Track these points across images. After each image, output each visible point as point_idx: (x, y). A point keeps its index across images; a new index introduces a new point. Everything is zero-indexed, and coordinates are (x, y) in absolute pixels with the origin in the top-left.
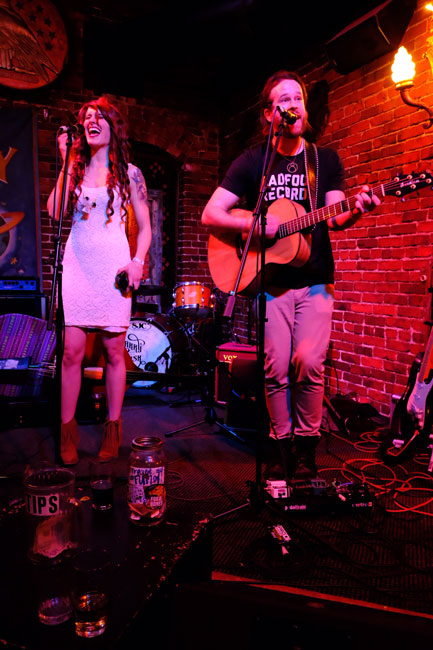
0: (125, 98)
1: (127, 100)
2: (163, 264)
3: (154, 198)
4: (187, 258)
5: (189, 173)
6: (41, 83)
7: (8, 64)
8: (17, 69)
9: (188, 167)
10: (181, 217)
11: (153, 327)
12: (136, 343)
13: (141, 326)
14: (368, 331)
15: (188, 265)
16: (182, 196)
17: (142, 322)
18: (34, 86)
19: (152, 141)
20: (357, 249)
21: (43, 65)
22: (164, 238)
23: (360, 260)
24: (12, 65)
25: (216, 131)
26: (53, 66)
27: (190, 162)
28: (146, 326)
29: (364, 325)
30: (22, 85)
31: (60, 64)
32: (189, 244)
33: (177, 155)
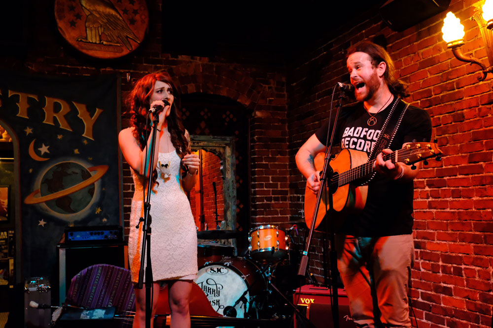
0: (198, 58)
1: (200, 60)
2: (238, 206)
3: (227, 144)
4: (261, 199)
5: (259, 119)
6: (125, 52)
7: (98, 39)
8: (105, 43)
9: (258, 114)
10: (254, 160)
11: (231, 272)
12: (215, 287)
13: (219, 270)
14: (445, 270)
15: (262, 206)
16: (253, 141)
17: (219, 267)
18: (118, 55)
19: (224, 93)
20: (427, 189)
21: (127, 37)
22: (237, 181)
23: (430, 199)
24: (100, 40)
25: (284, 79)
26: (136, 36)
27: (260, 109)
28: (224, 270)
29: (441, 263)
30: (108, 55)
31: (141, 35)
32: (261, 186)
33: (247, 103)
